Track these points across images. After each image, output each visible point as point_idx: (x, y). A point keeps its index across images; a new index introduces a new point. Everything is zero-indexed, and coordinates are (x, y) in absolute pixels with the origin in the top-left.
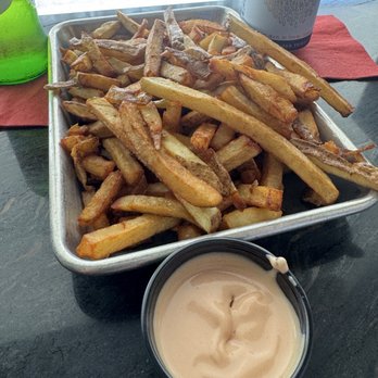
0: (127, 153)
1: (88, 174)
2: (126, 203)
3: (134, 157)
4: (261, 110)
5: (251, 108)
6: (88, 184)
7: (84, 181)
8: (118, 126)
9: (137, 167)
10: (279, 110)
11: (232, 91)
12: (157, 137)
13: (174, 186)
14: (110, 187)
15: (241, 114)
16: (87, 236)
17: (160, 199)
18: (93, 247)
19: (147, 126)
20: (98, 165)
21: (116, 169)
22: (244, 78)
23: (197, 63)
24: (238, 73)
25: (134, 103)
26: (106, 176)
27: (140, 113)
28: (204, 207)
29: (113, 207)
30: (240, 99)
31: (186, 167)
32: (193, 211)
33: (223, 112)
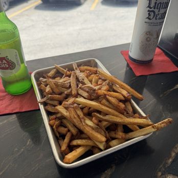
0: (72, 125)
1: (59, 133)
2: (75, 142)
3: (75, 126)
4: (114, 106)
5: (111, 106)
6: (60, 137)
7: (58, 136)
8: (68, 116)
9: (76, 130)
10: (119, 106)
11: (104, 101)
12: (83, 120)
13: (91, 136)
14: (69, 138)
15: (108, 109)
16: (66, 156)
17: (86, 140)
18: (69, 159)
19: (78, 116)
20: (63, 130)
21: (69, 131)
22: (107, 97)
23: (91, 91)
24: (105, 95)
25: (73, 108)
26: (67, 134)
27: (76, 111)
28: (101, 142)
29: (71, 144)
30: (107, 103)
31: (93, 129)
32: (98, 143)
33: (102, 109)
